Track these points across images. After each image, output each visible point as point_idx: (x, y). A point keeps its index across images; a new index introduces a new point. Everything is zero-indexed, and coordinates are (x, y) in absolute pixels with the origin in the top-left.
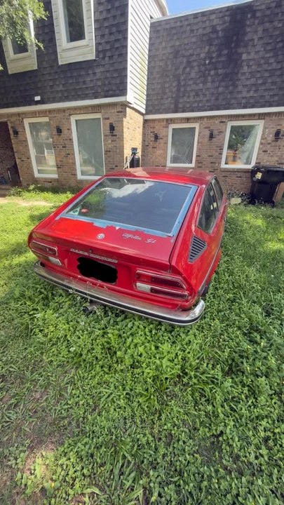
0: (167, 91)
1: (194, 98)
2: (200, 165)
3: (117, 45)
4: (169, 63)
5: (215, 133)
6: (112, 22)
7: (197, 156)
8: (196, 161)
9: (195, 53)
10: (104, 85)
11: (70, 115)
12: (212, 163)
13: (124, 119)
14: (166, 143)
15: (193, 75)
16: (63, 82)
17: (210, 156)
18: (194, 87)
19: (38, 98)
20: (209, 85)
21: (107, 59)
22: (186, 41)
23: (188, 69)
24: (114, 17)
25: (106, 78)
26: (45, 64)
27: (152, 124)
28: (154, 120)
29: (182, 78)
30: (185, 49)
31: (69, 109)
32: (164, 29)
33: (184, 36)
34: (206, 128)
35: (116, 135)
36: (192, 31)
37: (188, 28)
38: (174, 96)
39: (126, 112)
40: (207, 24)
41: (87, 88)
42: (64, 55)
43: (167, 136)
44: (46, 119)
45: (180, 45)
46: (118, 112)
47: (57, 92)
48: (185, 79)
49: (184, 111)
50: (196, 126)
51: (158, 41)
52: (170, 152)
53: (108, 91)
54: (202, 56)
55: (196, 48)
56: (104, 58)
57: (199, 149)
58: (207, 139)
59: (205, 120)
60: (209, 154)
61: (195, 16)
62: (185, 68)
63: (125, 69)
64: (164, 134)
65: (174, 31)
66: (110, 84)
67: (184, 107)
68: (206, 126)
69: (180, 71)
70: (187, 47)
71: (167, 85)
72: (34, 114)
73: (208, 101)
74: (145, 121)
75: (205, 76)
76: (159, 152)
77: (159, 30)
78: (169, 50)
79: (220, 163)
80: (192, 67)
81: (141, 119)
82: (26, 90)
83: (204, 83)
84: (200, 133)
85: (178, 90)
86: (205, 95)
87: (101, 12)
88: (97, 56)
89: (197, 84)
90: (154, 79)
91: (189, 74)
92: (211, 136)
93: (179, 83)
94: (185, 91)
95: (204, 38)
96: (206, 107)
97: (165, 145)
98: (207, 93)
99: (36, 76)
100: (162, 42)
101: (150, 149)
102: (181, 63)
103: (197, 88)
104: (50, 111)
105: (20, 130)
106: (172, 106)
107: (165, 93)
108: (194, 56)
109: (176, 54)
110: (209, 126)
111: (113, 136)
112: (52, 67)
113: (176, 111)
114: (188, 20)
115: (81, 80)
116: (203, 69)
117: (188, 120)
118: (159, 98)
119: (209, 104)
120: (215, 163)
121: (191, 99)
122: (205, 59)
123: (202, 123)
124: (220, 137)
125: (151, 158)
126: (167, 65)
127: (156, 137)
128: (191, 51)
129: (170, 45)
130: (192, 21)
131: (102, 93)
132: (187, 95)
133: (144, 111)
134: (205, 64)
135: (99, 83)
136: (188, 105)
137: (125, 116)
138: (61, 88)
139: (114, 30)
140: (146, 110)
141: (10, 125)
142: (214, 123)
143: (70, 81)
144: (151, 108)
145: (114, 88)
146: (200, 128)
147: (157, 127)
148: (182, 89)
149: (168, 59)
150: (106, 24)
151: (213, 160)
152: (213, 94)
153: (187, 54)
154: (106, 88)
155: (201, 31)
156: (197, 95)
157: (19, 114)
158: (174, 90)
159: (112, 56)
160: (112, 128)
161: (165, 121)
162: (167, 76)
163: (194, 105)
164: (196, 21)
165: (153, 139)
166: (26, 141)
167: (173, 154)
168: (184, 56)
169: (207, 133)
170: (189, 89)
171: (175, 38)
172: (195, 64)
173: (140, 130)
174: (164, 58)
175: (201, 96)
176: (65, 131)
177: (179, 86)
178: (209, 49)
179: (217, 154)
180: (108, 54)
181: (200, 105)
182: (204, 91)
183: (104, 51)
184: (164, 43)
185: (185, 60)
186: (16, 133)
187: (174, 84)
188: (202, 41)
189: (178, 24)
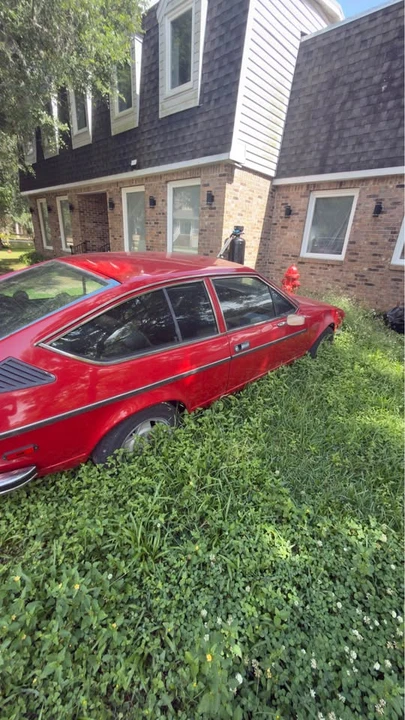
0: (312, 140)
1: (353, 149)
2: (354, 257)
3: (227, 82)
4: (320, 98)
5: (386, 204)
6: (223, 52)
7: (350, 243)
8: (348, 250)
9: (365, 76)
10: (205, 139)
11: (167, 182)
12: (375, 255)
13: (228, 185)
14: (303, 221)
15: (356, 112)
16: (161, 141)
17: (372, 243)
18: (354, 131)
19: (134, 162)
20: (382, 125)
21: (212, 103)
22: (351, 61)
23: (349, 105)
24: (228, 44)
25: (208, 130)
26: (146, 120)
27: (285, 192)
28: (288, 186)
29: (338, 118)
30: (349, 73)
31: (167, 174)
32: (319, 49)
33: (349, 53)
34: (370, 196)
35: (215, 208)
36: (364, 42)
37: (358, 39)
38: (321, 147)
39: (233, 176)
40: (393, 25)
41: (185, 145)
42: (166, 105)
43: (306, 210)
44: (141, 189)
45: (342, 67)
46: (220, 176)
47: (154, 153)
48: (342, 121)
49: (334, 171)
50: (355, 193)
51: (308, 67)
52: (309, 234)
53: (209, 148)
54: (376, 79)
55: (367, 69)
56: (209, 102)
57: (355, 232)
58: (370, 216)
59: (371, 183)
60: (372, 240)
61: (372, 17)
62: (344, 103)
63: (232, 114)
64: (302, 207)
65: (334, 49)
66: (212, 137)
67: (335, 163)
68: (371, 193)
69: (337, 108)
70: (353, 69)
71: (312, 132)
72: (132, 182)
73: (378, 151)
74: (275, 189)
75: (376, 112)
76: (290, 234)
77: (312, 52)
78: (323, 79)
79: (390, 256)
80: (357, 100)
81: (266, 185)
82: (124, 154)
83: (373, 123)
84: (359, 205)
85: (329, 139)
86: (372, 143)
87: (213, 41)
88: (201, 101)
89: (360, 126)
90: (295, 124)
91: (351, 110)
92: (378, 210)
93: (332, 126)
94: (341, 138)
95: (384, 50)
96: (372, 162)
97: (302, 224)
98: (377, 139)
99: (135, 135)
100: (313, 68)
101: (278, 229)
102: (339, 96)
103: (361, 132)
104: (147, 178)
105: (116, 202)
106: (317, 164)
107: (308, 144)
108: (362, 82)
109: (333, 83)
110: (377, 193)
111: (211, 208)
112: (152, 122)
113: (322, 172)
114: (358, 26)
115: (180, 135)
116: (374, 100)
117: (341, 184)
118: (299, 151)
119: (378, 157)
120: (380, 255)
121: (349, 150)
122: (380, 84)
123: (364, 189)
124: (393, 212)
125: (278, 243)
126: (316, 102)
127: (289, 212)
128: (357, 75)
129: (326, 70)
130: (367, 26)
131: (202, 151)
132: (343, 144)
133: (272, 174)
134: (379, 92)
135: (199, 138)
136: (341, 161)
137: (231, 181)
138: (158, 148)
139: (225, 62)
140: (277, 171)
141: (108, 196)
142: (386, 187)
143: (169, 138)
144: (283, 169)
145: (216, 142)
146: (360, 197)
147: (291, 197)
148: (335, 137)
149: (319, 92)
150: (217, 56)
151: (377, 250)
152: (386, 140)
153: (352, 79)
154: (206, 144)
155: (378, 40)
156: (360, 144)
157: (117, 183)
158: (323, 138)
159: (219, 98)
160: (211, 198)
161: (305, 188)
162: (314, 118)
163: (351, 161)
164: (373, 24)
165: (283, 214)
166: (121, 215)
167: (313, 237)
168: (345, 84)
169: (372, 205)
170: (346, 135)
171: (335, 57)
172: (362, 94)
173: (264, 201)
174: (314, 91)
175: (366, 145)
176: (159, 203)
177: (330, 132)
178: (390, 66)
179: (386, 240)
180: (215, 96)
181: (362, 159)
182: (372, 136)
183: (211, 93)
184: (316, 70)
185: (346, 90)
186: (112, 205)
187: (324, 129)
188: (379, 55)
189: (343, 36)
